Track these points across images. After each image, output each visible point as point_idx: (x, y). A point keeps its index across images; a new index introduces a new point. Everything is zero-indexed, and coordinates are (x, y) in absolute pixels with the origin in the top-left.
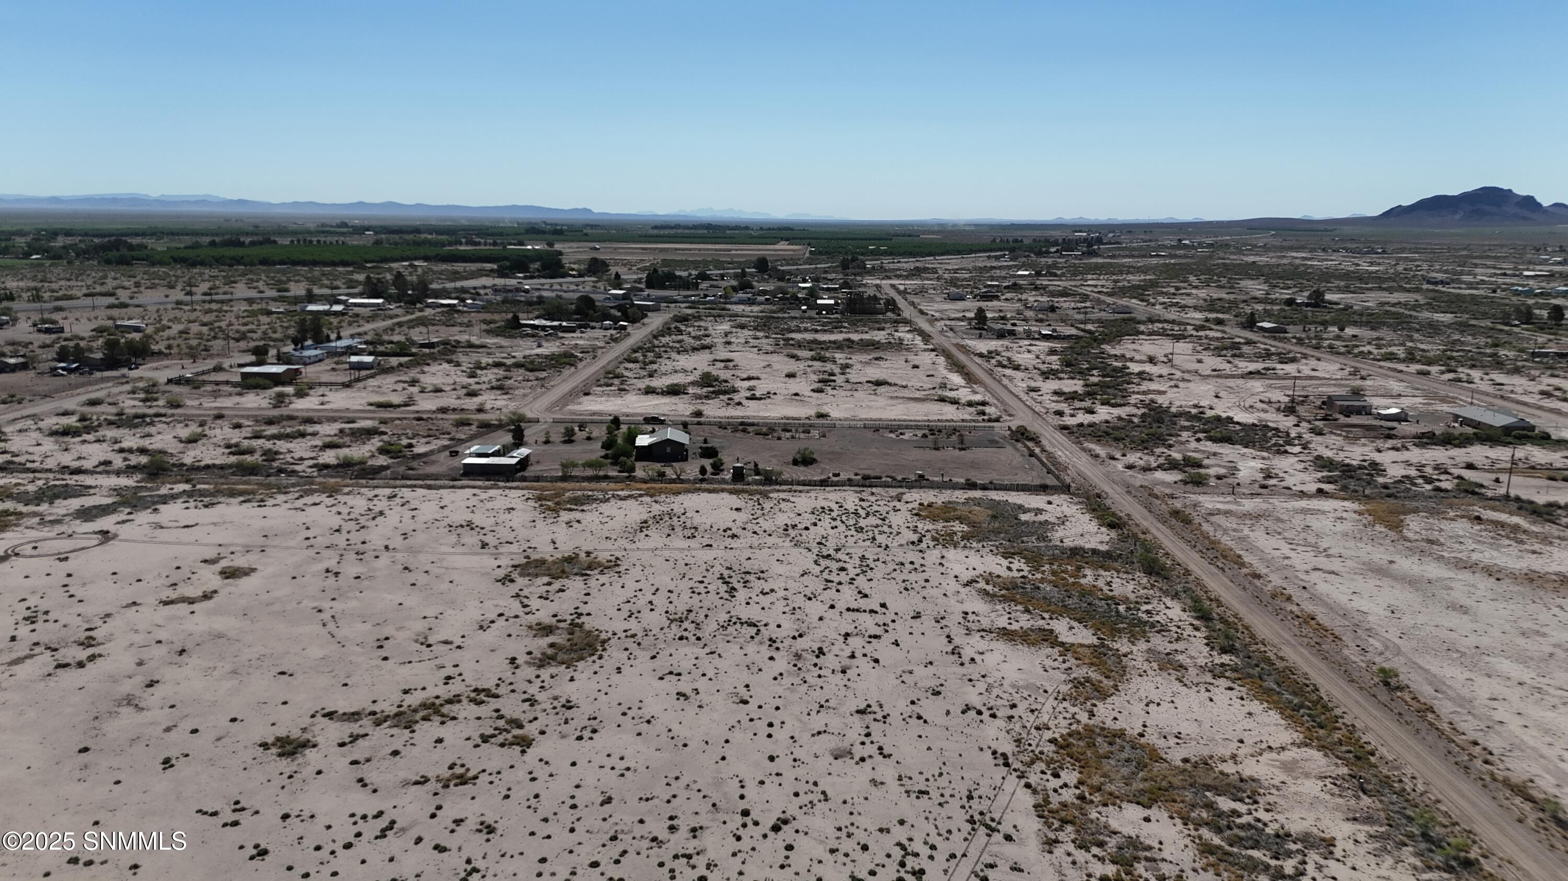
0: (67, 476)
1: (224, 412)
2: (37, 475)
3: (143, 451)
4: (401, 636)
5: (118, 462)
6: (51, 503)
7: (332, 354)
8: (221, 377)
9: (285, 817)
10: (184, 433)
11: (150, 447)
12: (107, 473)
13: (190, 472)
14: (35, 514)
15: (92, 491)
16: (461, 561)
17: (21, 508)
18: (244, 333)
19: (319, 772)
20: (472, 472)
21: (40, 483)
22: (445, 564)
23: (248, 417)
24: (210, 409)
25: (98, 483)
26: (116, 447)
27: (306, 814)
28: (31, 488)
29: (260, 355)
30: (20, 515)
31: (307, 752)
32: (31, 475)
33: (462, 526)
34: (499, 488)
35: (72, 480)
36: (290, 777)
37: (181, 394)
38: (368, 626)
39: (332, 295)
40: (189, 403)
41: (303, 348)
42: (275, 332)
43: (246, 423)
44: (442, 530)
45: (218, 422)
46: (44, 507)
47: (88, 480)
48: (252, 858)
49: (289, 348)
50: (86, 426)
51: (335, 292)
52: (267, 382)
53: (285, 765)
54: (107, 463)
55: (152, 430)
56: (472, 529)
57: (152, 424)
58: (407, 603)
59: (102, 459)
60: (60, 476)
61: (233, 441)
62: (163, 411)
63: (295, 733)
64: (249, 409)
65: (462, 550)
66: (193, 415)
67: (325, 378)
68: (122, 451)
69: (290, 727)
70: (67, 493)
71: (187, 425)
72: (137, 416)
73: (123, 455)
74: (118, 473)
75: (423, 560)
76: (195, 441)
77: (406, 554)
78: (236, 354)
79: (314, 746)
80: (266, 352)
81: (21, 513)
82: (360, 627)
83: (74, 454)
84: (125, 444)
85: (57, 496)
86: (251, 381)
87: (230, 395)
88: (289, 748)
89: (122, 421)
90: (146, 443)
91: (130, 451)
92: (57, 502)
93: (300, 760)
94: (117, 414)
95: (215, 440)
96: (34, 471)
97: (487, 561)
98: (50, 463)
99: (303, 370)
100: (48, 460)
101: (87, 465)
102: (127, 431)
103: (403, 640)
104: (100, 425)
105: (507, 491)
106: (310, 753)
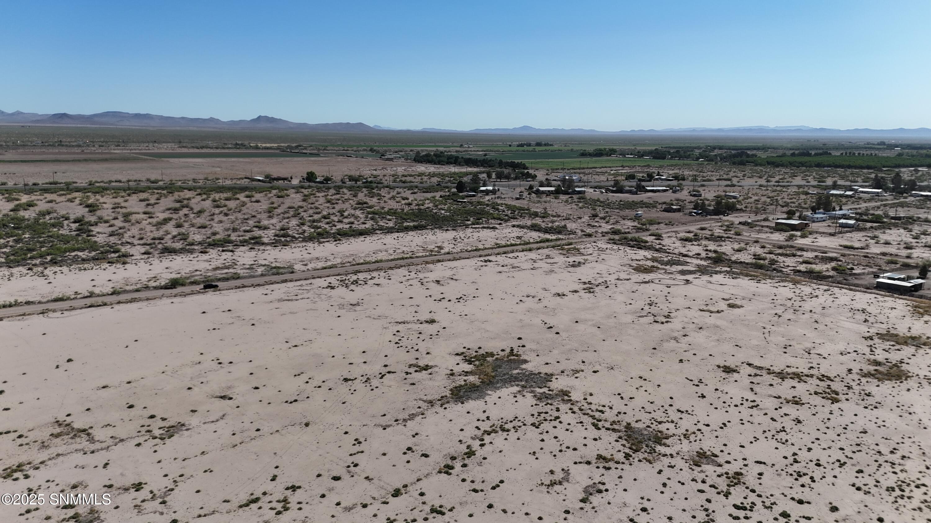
0: (681, 257)
1: (760, 240)
2: (670, 255)
3: (715, 252)
4: (797, 346)
5: (703, 255)
6: (671, 266)
7: (831, 218)
8: (766, 224)
9: (717, 390)
10: (736, 246)
11: (719, 251)
12: (697, 258)
13: (731, 263)
14: (664, 269)
15: (688, 264)
16: (848, 325)
17: (659, 266)
18: (788, 203)
19: (736, 381)
20: (881, 287)
21: (669, 258)
22: (838, 324)
23: (770, 244)
24: (754, 238)
25: (692, 261)
26: (705, 249)
27: (725, 391)
28: (666, 259)
29: (790, 215)
30: (658, 268)
31: (735, 373)
32: (667, 254)
33: (858, 310)
34: (893, 297)
35: (682, 259)
36: (724, 379)
37: (743, 230)
38: (784, 339)
39: (851, 186)
40: (745, 234)
41: (815, 213)
42: (805, 204)
43: (768, 246)
44: (846, 310)
45: (755, 244)
46: (668, 267)
47: (688, 260)
48: (699, 397)
49: (809, 213)
50: (697, 238)
51: (853, 184)
52: (788, 228)
53: (724, 375)
54: (699, 254)
55: (723, 244)
56: (864, 313)
57: (724, 241)
58: (807, 335)
59: (697, 252)
60: (678, 256)
61: (757, 254)
62: (731, 236)
63: (733, 366)
64: (773, 240)
65: (853, 320)
66: (744, 240)
67: (821, 230)
68: (707, 250)
69: (731, 363)
70: (678, 263)
71: (739, 244)
72: (719, 237)
73: (707, 252)
74: (701, 259)
75: (827, 320)
76: (740, 251)
77: (819, 316)
78: (779, 214)
79: (738, 372)
80: (794, 214)
81: (659, 268)
82: (780, 338)
83: (687, 249)
84: (709, 248)
85: (674, 264)
86: (779, 227)
87: (767, 233)
88: (728, 370)
89: (713, 238)
90: (718, 249)
91: (710, 251)
92: (673, 266)
93: (731, 375)
94: (711, 235)
95: (749, 252)
96: (669, 253)
97: (863, 329)
98: (676, 251)
99: (810, 225)
100: (676, 250)
101: (690, 254)
102: (712, 243)
103: (798, 348)
104: (701, 239)
105: (897, 299)
106: (735, 374)
